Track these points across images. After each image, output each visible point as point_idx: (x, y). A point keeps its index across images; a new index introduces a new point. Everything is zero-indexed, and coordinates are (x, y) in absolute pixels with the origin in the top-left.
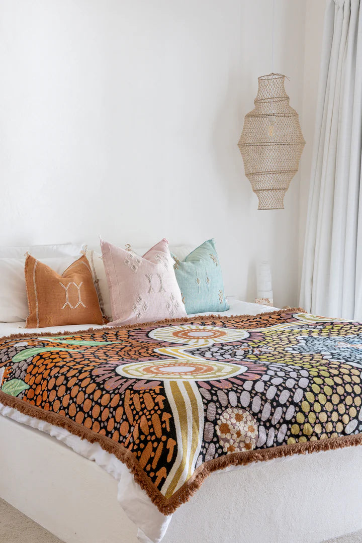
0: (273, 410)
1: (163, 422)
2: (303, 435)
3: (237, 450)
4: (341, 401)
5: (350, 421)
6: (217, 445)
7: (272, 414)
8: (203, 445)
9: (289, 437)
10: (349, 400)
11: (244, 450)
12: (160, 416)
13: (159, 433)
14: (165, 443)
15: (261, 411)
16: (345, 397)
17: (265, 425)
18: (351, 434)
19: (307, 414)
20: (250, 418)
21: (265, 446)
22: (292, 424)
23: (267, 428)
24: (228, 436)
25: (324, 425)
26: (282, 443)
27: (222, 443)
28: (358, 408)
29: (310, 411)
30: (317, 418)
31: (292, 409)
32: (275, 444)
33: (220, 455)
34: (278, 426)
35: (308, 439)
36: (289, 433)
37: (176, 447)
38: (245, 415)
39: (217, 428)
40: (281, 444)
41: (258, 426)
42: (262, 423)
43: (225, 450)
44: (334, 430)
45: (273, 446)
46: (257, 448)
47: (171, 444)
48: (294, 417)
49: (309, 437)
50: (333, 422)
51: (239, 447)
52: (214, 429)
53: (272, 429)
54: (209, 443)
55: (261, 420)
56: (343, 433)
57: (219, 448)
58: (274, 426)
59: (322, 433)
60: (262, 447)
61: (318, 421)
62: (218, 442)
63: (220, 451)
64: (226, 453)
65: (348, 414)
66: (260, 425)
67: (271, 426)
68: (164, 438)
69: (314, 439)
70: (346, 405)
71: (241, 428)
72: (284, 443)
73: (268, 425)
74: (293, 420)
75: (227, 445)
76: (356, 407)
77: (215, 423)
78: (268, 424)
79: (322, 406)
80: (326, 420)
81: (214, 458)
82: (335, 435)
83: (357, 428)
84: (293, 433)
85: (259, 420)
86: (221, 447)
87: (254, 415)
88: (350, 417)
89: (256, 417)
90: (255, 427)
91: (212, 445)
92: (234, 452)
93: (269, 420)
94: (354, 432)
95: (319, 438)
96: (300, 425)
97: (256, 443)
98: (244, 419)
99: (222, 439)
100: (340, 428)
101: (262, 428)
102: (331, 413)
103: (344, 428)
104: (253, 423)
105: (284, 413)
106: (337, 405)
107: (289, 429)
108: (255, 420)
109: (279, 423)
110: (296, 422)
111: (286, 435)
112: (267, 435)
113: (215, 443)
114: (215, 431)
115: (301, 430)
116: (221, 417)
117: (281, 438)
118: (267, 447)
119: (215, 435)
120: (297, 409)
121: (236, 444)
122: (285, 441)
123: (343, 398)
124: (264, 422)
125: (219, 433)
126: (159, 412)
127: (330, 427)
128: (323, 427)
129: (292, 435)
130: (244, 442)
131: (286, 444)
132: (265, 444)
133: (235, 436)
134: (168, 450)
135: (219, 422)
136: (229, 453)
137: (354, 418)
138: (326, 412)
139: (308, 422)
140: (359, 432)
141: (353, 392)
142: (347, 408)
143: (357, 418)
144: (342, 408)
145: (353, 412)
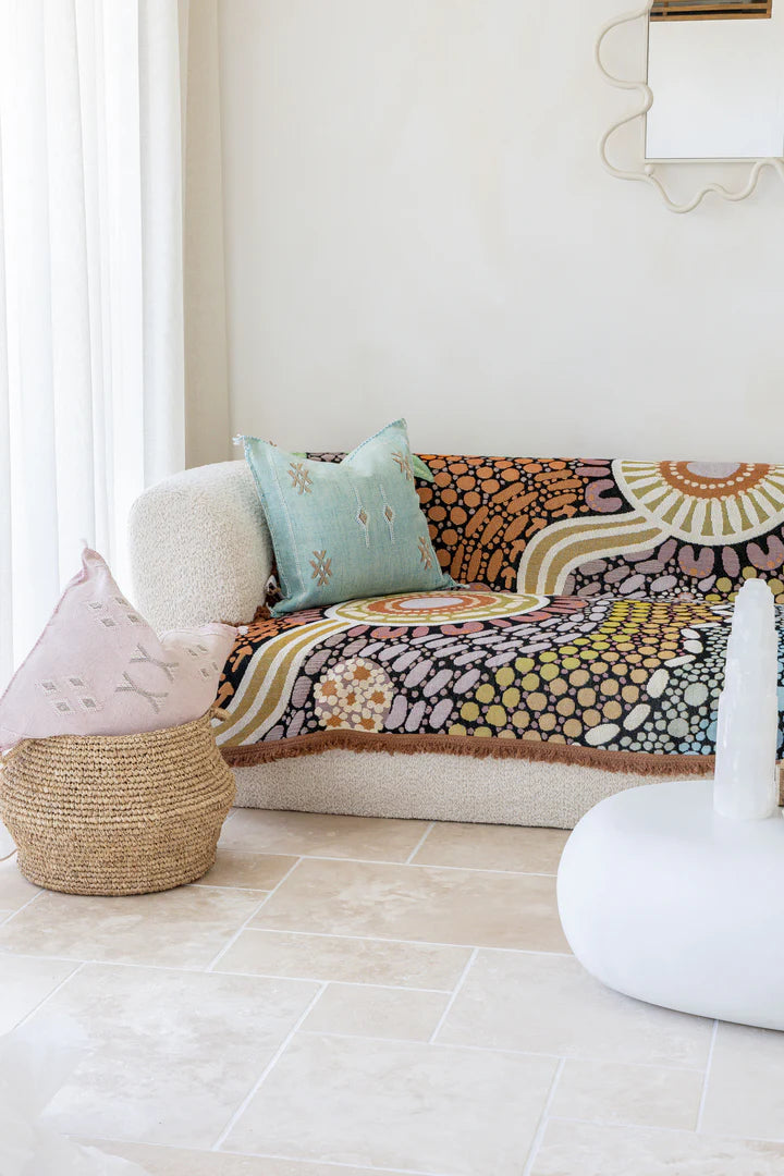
0: (433, 671)
2: (485, 724)
3: (345, 726)
4: (589, 684)
5: (601, 723)
6: (310, 714)
7: (428, 678)
8: (288, 711)
9: (455, 722)
10: (609, 687)
11: (359, 728)
15: (408, 671)
16: (604, 680)
17: (408, 695)
18: (599, 748)
19: (502, 689)
20: (382, 678)
21: (401, 730)
22: (465, 700)
23: (411, 700)
24: (333, 700)
25: (537, 715)
26: (439, 729)
27: (318, 711)
28: (627, 707)
29: (513, 685)
30: (523, 700)
31: (473, 675)
32: (422, 730)
33: (311, 731)
34: (433, 700)
35: (495, 733)
36: (455, 716)
38: (374, 673)
39: (317, 687)
40: (436, 731)
41: (395, 696)
42: (404, 691)
43: (322, 723)
44: (558, 729)
45: (417, 732)
46: (385, 730)
48: (473, 690)
49: (498, 730)
50: (557, 715)
51: (349, 720)
52: (312, 688)
53: (422, 703)
54: (297, 710)
55: (403, 686)
56: (581, 739)
57: (311, 719)
58: (428, 701)
59: (528, 728)
60: (396, 731)
61: (522, 706)
62: (313, 709)
63: (312, 724)
64: (323, 728)
65: (600, 711)
66: (399, 693)
67: (421, 697)
69: (508, 735)
70: (599, 694)
71: (358, 691)
72: (442, 731)
73: (414, 696)
74: (469, 695)
75: (327, 716)
76: (623, 703)
77: (316, 678)
78: (415, 694)
79: (544, 683)
80: (543, 708)
81: (299, 734)
82: (557, 738)
83: (616, 740)
84: (463, 717)
85: (399, 685)
86: (316, 718)
87: (393, 674)
88: (603, 716)
89: (395, 679)
90: (389, 696)
91: (301, 713)
92: (337, 728)
93: (419, 688)
94: (606, 745)
95: (519, 737)
96: (481, 705)
97: (383, 721)
98: (371, 680)
99: (320, 705)
100: (572, 728)
101: (402, 700)
102: (559, 698)
103: (584, 732)
104: (386, 688)
105: (454, 680)
106: (578, 689)
107: (456, 709)
108: (391, 685)
109: (438, 695)
110: (474, 700)
111: (449, 718)
112: (409, 711)
113: (306, 711)
114: (312, 691)
115: (483, 715)
116: (330, 671)
117: (436, 721)
118: (406, 732)
119: (310, 697)
120: (485, 677)
121: (344, 716)
122: (444, 727)
123: (596, 679)
124: (408, 689)
125: (318, 695)
127: (547, 722)
128: (533, 718)
129: (460, 721)
130: (360, 714)
131: (447, 732)
132: (403, 725)
133: (343, 702)
135: (323, 679)
136: (330, 728)
137: (611, 721)
138: (548, 694)
139: (500, 703)
140: (621, 748)
141: (627, 676)
142: (600, 700)
143: (619, 722)
144: (587, 697)
145: (613, 709)
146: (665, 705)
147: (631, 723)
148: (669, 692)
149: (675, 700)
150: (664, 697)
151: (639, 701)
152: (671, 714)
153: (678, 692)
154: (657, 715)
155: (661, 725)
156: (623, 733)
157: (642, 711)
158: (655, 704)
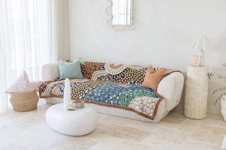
3: (55, 94)
4: (80, 91)
5: (80, 96)
8: (50, 92)
10: (81, 92)
11: (57, 95)
18: (80, 99)
21: (61, 95)
23: (62, 92)
27: (52, 92)
30: (73, 92)
46: (59, 95)
56: (78, 98)
64: (52, 94)
79: (75, 90)
81: (50, 95)
82: (76, 97)
83: (82, 98)
85: (61, 90)
87: (60, 88)
93: (63, 90)
95: (72, 97)
100: (78, 96)
102: (76, 93)
104: (59, 90)
106: (78, 91)
127: (75, 95)
130: (57, 93)
133: (55, 91)
134: (44, 89)
135: (53, 88)
142: (80, 93)
143: (82, 96)
144: (79, 93)
145: (82, 94)
147: (83, 96)
150: (87, 93)
152: (87, 95)
155: (86, 97)
156: (83, 97)
157: (84, 95)
158: (86, 94)
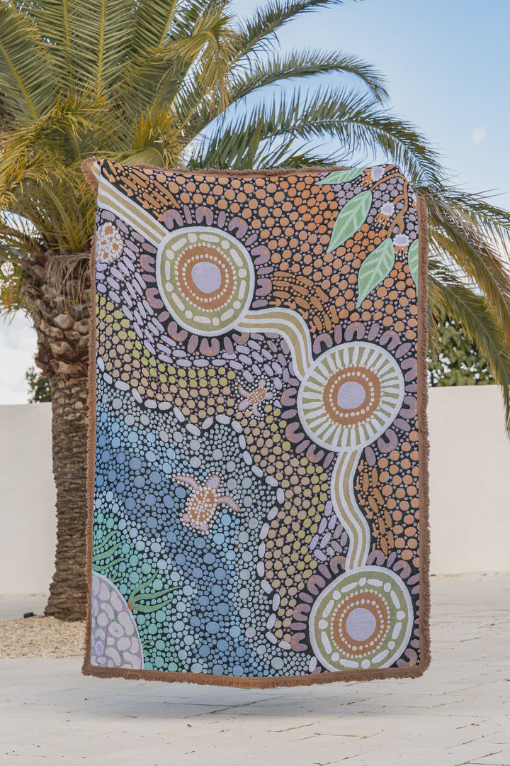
0: (118, 281)
1: (128, 187)
7: (115, 278)
12: (133, 191)
13: (123, 179)
14: (115, 177)
15: (118, 269)
16: (121, 360)
17: (107, 270)
19: (112, 313)
20: (114, 256)
22: (107, 298)
23: (105, 271)
24: (103, 233)
28: (110, 373)
30: (108, 324)
31: (118, 300)
34: (106, 283)
37: (108, 179)
38: (117, 252)
39: (110, 224)
41: (107, 264)
42: (109, 268)
47: (112, 179)
48: (111, 300)
50: (105, 342)
52: (110, 221)
53: (102, 277)
55: (111, 267)
58: (105, 280)
65: (109, 361)
66: (108, 266)
67: (106, 276)
68: (118, 178)
70: (115, 359)
71: (108, 245)
73: (107, 273)
76: (112, 371)
77: (114, 224)
79: (117, 333)
85: (112, 265)
87: (116, 261)
88: (107, 362)
89: (114, 263)
90: (107, 261)
93: (110, 275)
98: (113, 251)
101: (105, 267)
102: (111, 341)
104: (109, 260)
105: (115, 291)
106: (116, 349)
107: (102, 294)
108: (112, 261)
109: (108, 284)
110: (107, 301)
112: (100, 271)
116: (117, 231)
119: (105, 221)
120: (117, 305)
123: (121, 357)
124: (110, 270)
125: (106, 225)
126: (136, 193)
134: (109, 174)
135: (114, 228)
137: (106, 367)
138: (112, 336)
139: (106, 314)
141: (124, 371)
142: (113, 361)
144: (113, 354)
146: (112, 390)
148: (118, 391)
149: (115, 394)
150: (115, 389)
151: (113, 378)
152: (109, 394)
153: (118, 395)
154: (109, 387)
157: (110, 380)
158: (113, 385)
